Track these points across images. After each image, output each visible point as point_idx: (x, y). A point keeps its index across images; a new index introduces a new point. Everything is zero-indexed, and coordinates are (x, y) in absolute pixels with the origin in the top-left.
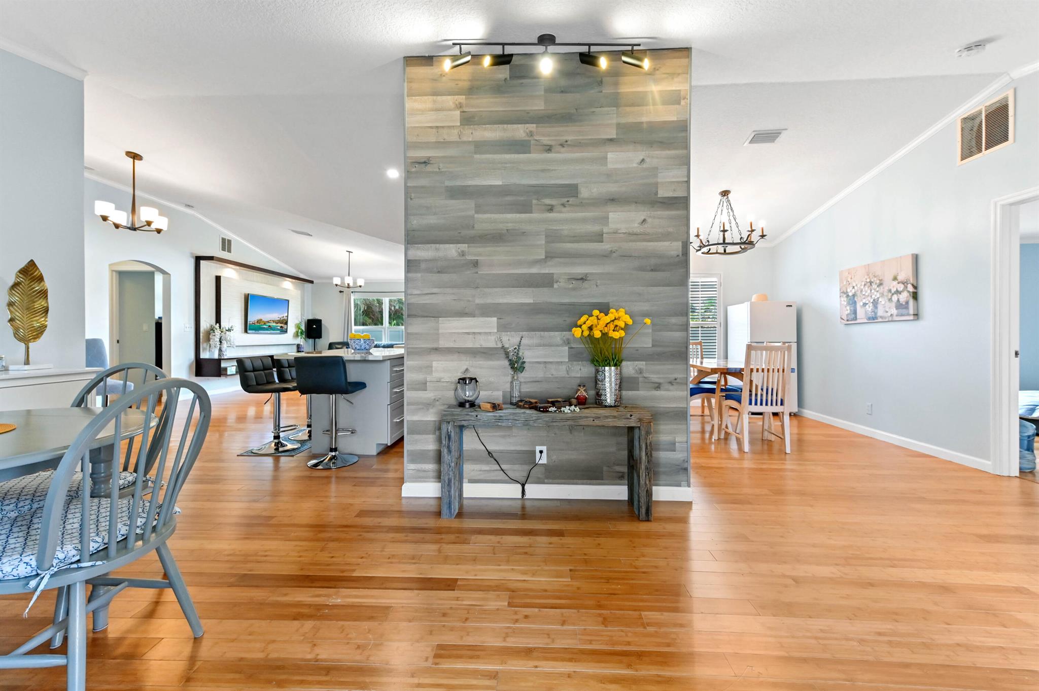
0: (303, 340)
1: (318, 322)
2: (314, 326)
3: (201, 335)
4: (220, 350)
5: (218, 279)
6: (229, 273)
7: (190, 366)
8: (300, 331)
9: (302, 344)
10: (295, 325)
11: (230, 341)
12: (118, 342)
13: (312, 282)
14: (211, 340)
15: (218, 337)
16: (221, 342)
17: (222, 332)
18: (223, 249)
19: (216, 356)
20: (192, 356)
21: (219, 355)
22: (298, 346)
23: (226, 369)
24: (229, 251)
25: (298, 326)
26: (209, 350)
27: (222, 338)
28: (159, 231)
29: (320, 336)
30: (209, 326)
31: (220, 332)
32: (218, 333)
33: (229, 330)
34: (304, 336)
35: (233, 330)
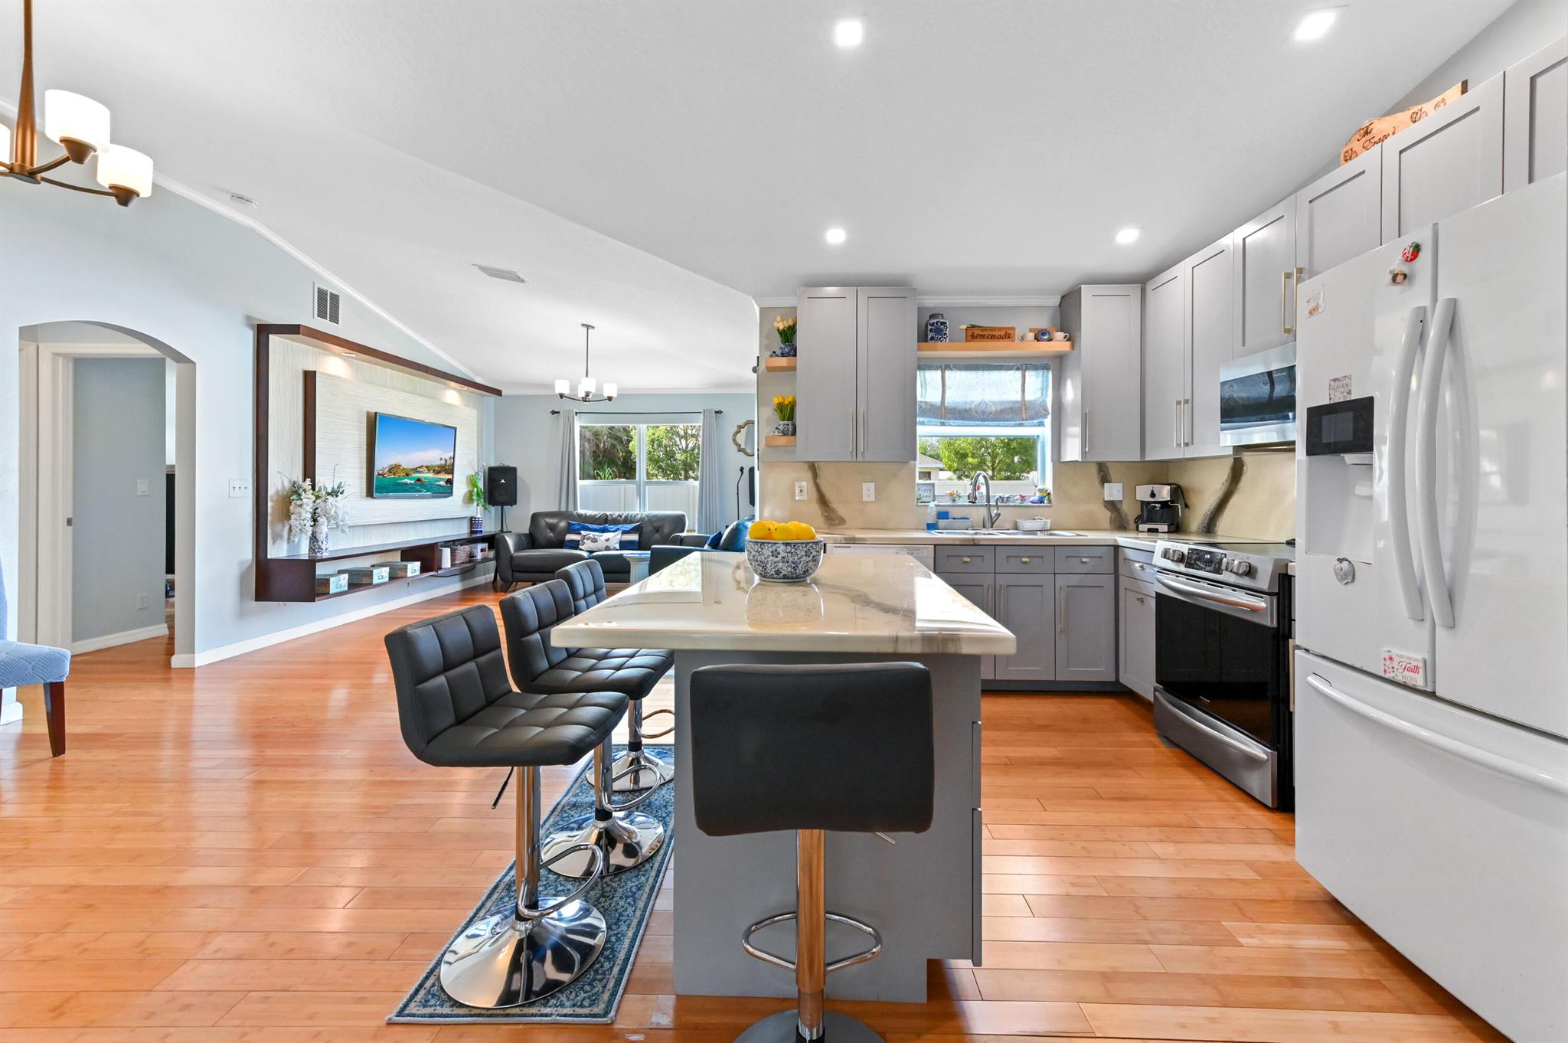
0: (480, 508)
1: (510, 472)
2: (503, 481)
3: (270, 504)
4: (314, 538)
5: (309, 378)
6: (333, 366)
7: (243, 578)
8: (475, 490)
9: (479, 516)
10: (467, 478)
11: (335, 518)
12: (69, 522)
13: (498, 393)
14: (293, 517)
15: (310, 509)
16: (315, 520)
17: (318, 497)
18: (322, 314)
19: (304, 553)
20: (248, 554)
21: (312, 549)
22: (472, 521)
23: (326, 582)
24: (335, 319)
25: (472, 482)
26: (289, 539)
27: (318, 511)
28: (124, 196)
29: (513, 501)
30: (287, 485)
31: (314, 498)
32: (308, 499)
33: (334, 493)
34: (482, 500)
35: (342, 493)
